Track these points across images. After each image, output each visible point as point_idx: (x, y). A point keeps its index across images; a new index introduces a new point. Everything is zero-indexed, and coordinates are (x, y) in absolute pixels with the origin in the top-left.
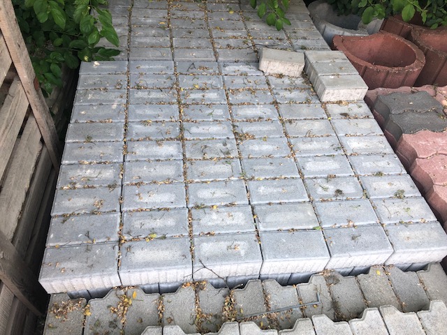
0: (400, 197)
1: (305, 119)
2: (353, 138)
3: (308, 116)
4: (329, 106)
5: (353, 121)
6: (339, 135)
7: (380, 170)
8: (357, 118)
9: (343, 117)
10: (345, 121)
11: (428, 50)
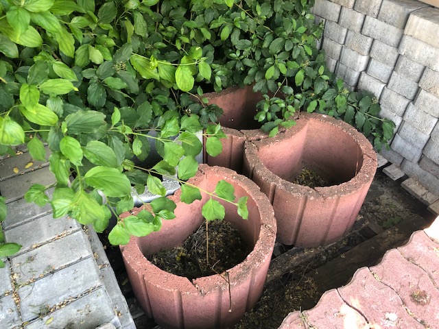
11: (275, 186)
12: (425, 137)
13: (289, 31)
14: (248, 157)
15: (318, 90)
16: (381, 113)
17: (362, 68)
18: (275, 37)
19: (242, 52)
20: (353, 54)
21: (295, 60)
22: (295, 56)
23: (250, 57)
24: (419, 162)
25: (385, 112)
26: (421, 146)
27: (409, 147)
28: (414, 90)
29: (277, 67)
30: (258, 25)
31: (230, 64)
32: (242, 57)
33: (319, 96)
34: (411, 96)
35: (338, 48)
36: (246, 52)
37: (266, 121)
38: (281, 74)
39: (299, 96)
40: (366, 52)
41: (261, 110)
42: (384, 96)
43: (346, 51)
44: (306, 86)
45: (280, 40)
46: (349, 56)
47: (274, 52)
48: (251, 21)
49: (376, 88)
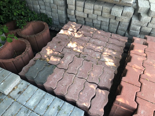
0: (60, 110)
1: (6, 110)
2: (30, 101)
3: (6, 107)
4: (11, 95)
5: (24, 93)
6: (24, 104)
7: (47, 105)
8: (25, 90)
9: (20, 94)
10: (22, 96)
11: (27, 37)
12: (58, 18)
13: (15, 3)
14: (18, 34)
15: (29, 15)
16: (48, 17)
17: (39, 8)
18: (12, 5)
19: (6, 11)
20: (36, 6)
21: (19, 9)
22: (19, 8)
23: (8, 12)
24: (60, 25)
25: (49, 16)
26: (58, 21)
27: (57, 22)
28: (51, 9)
29: (16, 12)
30: (6, 4)
31: (4, 15)
32: (6, 12)
33: (30, 17)
34: (51, 11)
35: (32, 5)
36: (7, 11)
37: (19, 25)
38: (18, 14)
39: (25, 18)
40: (38, 4)
41: (17, 23)
42: (47, 13)
43: (34, 5)
44: (26, 15)
45: (13, 6)
46: (35, 6)
47: (13, 9)
48: (4, 3)
49: (44, 12)
